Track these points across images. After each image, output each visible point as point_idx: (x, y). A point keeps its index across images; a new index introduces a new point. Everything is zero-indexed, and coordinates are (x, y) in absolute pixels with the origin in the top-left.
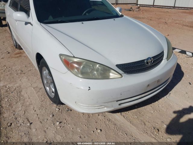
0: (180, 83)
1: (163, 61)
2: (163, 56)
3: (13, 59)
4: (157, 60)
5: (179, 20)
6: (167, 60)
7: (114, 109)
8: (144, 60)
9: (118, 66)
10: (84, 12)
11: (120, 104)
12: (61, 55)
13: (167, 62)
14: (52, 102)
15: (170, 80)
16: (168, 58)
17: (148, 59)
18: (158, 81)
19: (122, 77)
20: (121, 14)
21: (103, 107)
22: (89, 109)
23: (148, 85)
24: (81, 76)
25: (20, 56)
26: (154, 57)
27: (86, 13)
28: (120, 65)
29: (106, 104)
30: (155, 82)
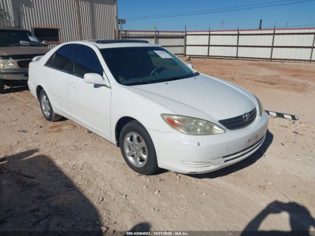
0: (272, 144)
1: (257, 117)
2: (256, 112)
3: (52, 133)
4: (252, 115)
5: (247, 75)
6: (261, 116)
7: (220, 167)
8: (242, 116)
9: (221, 122)
10: (152, 72)
11: (225, 161)
12: (162, 115)
13: (260, 118)
14: (138, 174)
15: (264, 138)
16: (261, 114)
17: (245, 114)
18: (256, 136)
19: (225, 132)
20: (195, 72)
21: (210, 164)
22: (197, 167)
23: (249, 141)
24: (186, 133)
25: (60, 130)
26: (250, 113)
27: (154, 73)
28: (222, 121)
29: (214, 161)
30: (254, 137)
